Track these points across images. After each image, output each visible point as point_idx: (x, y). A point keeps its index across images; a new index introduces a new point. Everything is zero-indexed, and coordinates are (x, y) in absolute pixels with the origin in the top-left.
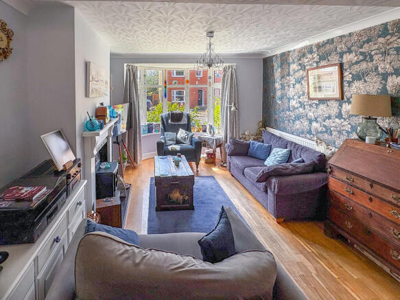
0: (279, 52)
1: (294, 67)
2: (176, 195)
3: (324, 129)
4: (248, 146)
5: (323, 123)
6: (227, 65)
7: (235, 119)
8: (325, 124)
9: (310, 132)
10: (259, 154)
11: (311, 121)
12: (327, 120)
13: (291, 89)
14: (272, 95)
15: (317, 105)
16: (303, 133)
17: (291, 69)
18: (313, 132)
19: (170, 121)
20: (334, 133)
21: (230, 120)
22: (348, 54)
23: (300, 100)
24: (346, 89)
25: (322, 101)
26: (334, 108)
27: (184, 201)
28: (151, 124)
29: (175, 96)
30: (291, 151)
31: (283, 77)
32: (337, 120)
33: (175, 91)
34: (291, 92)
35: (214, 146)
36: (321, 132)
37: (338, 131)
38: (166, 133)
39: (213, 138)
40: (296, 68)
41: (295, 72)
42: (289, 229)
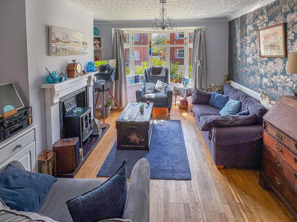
0: (239, 15)
1: (250, 28)
2: (134, 137)
3: (272, 84)
4: (209, 96)
5: (271, 78)
6: (198, 27)
7: (203, 73)
8: (272, 79)
9: (261, 86)
10: (217, 104)
11: (262, 77)
12: (274, 76)
13: (248, 48)
14: (234, 53)
15: (266, 62)
16: (256, 86)
17: (248, 30)
18: (264, 87)
19: (151, 74)
20: (280, 89)
21: (199, 74)
22: (291, 13)
23: (254, 57)
24: (289, 47)
25: (271, 58)
26: (279, 65)
27: (141, 143)
28: (138, 76)
29: (178, 53)
30: (241, 103)
31: (242, 37)
32: (282, 76)
33: (178, 50)
34: (248, 50)
35: (185, 95)
36: (270, 87)
37: (282, 87)
38: (147, 83)
39: (185, 88)
40: (252, 29)
41: (250, 32)
42: (226, 175)
